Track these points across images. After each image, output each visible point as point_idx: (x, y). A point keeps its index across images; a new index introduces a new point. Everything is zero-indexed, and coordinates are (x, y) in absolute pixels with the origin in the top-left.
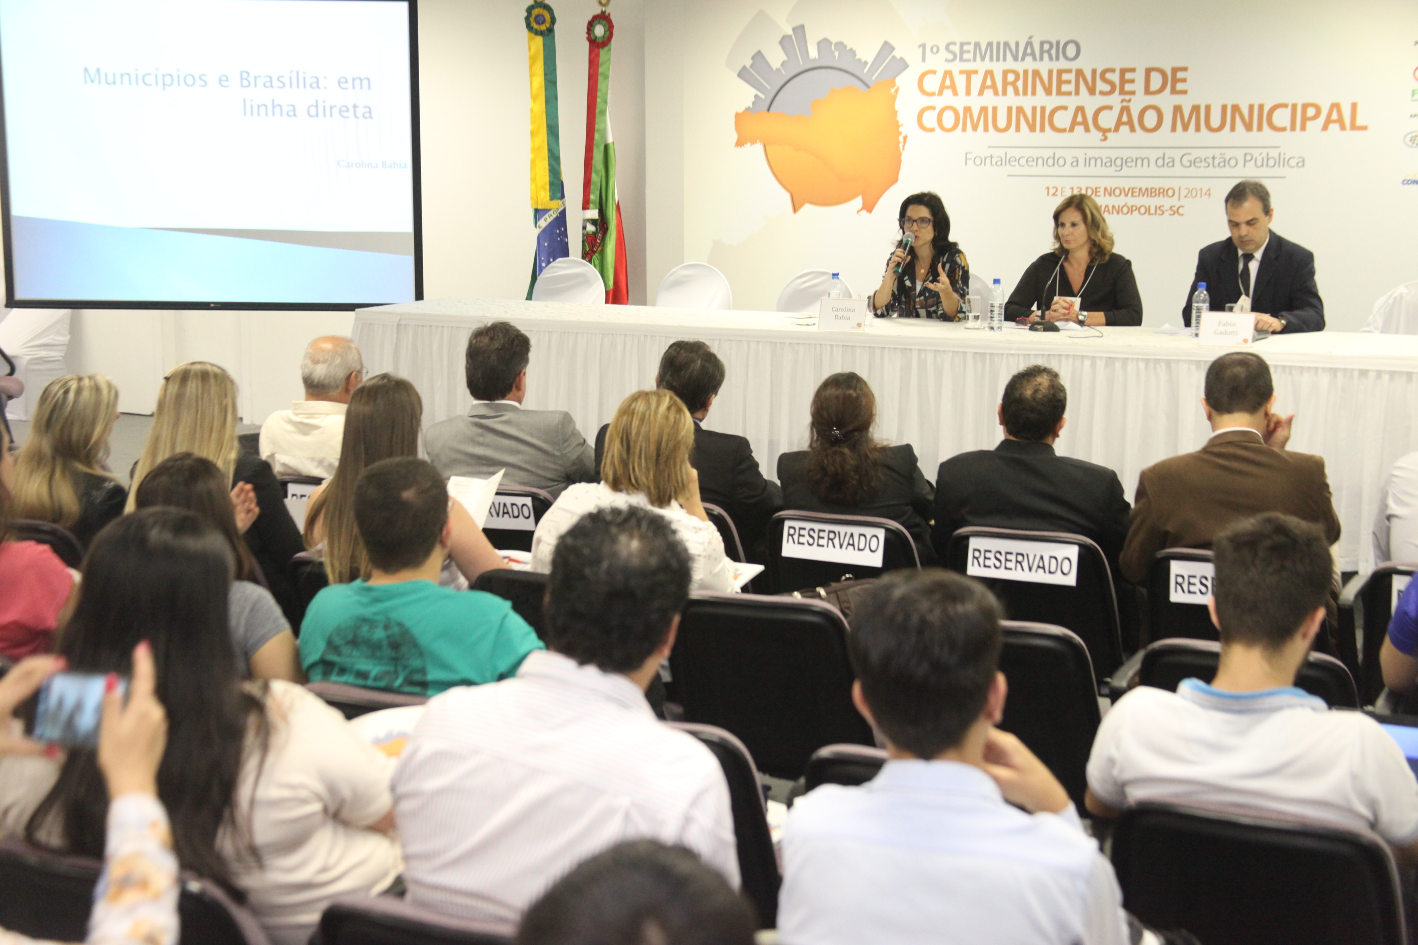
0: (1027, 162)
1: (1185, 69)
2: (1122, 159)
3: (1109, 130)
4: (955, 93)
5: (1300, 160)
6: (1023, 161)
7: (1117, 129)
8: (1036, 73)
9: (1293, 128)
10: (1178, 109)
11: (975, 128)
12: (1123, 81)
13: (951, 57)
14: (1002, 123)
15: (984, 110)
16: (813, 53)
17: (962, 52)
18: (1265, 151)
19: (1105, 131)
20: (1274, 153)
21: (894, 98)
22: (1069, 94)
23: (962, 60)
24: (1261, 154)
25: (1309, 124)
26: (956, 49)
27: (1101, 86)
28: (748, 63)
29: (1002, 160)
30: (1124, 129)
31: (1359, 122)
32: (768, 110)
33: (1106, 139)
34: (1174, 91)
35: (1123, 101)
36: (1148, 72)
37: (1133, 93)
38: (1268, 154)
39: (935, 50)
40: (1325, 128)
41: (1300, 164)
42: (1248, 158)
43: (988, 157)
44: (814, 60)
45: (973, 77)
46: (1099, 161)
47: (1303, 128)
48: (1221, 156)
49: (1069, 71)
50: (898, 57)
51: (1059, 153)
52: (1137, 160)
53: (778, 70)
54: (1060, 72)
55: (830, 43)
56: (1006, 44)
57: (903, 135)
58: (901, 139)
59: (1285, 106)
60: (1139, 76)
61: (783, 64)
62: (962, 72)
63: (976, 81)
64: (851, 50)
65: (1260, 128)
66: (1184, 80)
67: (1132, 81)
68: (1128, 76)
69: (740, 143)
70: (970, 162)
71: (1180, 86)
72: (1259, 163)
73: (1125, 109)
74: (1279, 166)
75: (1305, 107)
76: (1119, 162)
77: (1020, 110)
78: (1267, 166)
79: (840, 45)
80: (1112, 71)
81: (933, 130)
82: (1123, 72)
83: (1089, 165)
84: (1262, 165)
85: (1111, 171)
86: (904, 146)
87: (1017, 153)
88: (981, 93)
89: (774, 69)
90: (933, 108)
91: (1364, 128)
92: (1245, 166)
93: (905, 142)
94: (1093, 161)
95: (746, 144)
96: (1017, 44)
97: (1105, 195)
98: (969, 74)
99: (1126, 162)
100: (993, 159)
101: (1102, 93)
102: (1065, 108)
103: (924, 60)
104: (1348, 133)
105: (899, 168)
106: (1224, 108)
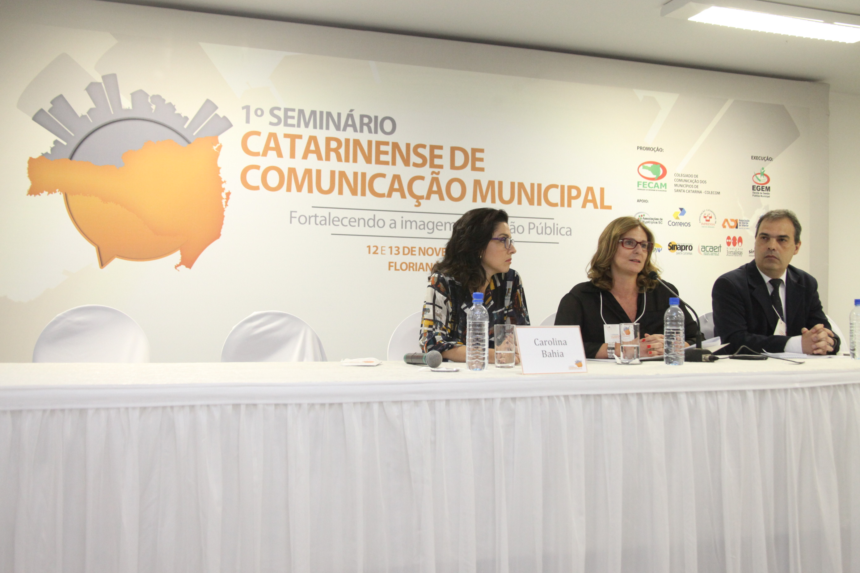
0: (350, 222)
1: (482, 151)
2: (433, 223)
3: (422, 198)
4: (280, 155)
5: (569, 230)
6: (346, 222)
7: (428, 197)
8: (357, 143)
9: (562, 205)
10: (477, 183)
11: (299, 189)
12: (433, 156)
13: (275, 120)
14: (326, 185)
15: (308, 172)
16: (126, 103)
17: (286, 117)
18: (543, 221)
19: (418, 198)
20: (550, 223)
21: (216, 155)
22: (387, 163)
23: (286, 125)
24: (541, 223)
25: (573, 201)
26: (281, 114)
27: (414, 159)
28: (47, 107)
29: (326, 220)
30: (435, 197)
31: (606, 204)
32: (71, 158)
33: (419, 205)
34: (474, 168)
35: (433, 173)
36: (453, 150)
37: (441, 167)
38: (546, 224)
39: (259, 112)
40: (584, 206)
41: (569, 233)
42: (532, 226)
43: (312, 216)
44: (128, 110)
45: (297, 141)
46: (414, 224)
47: (569, 205)
48: (512, 224)
49: (387, 143)
50: (221, 116)
51: (379, 215)
52: (445, 224)
53: (84, 117)
54: (379, 144)
55: (147, 95)
56: (329, 114)
57: (226, 191)
58: (224, 195)
59: (556, 186)
60: (446, 153)
61: (90, 111)
62: (286, 136)
63: (301, 145)
64: (170, 104)
65: (539, 204)
66: (481, 160)
67: (440, 157)
68: (437, 152)
69: (33, 191)
70: (295, 221)
71: (478, 164)
72: (540, 232)
73: (435, 180)
74: (554, 234)
75: (570, 188)
76: (430, 226)
77: (343, 174)
78: (546, 233)
79: (158, 99)
80: (424, 146)
81: (257, 188)
82: (433, 148)
83: (406, 228)
84: (542, 233)
85: (424, 233)
86: (226, 202)
87: (340, 214)
88: (305, 157)
89: (80, 115)
90: (258, 167)
91: (609, 208)
92: (529, 233)
93: (228, 198)
94: (409, 223)
95: (42, 192)
96: (339, 115)
97: (419, 254)
98: (293, 138)
99: (437, 226)
100: (317, 218)
101: (415, 165)
102: (383, 176)
103: (248, 121)
104: (599, 211)
105: (222, 224)
106: (513, 184)
